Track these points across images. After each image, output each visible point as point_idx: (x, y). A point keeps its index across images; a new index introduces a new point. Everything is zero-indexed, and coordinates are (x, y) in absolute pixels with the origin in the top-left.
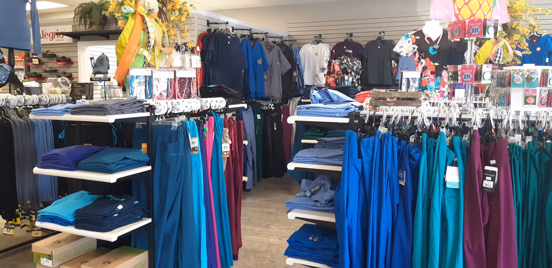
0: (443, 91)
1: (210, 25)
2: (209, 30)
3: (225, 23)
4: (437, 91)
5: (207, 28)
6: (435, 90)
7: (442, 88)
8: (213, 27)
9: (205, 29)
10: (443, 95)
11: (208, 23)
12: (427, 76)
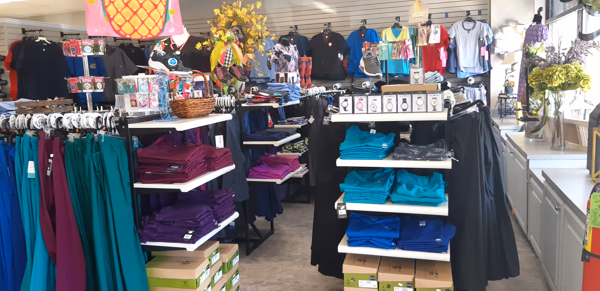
0: (187, 93)
1: (26, 33)
2: (24, 38)
3: (38, 31)
4: (180, 93)
5: (23, 36)
6: (178, 92)
7: (186, 90)
8: (29, 35)
9: (20, 37)
10: (188, 96)
11: (24, 31)
12: (173, 79)
